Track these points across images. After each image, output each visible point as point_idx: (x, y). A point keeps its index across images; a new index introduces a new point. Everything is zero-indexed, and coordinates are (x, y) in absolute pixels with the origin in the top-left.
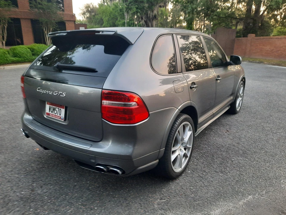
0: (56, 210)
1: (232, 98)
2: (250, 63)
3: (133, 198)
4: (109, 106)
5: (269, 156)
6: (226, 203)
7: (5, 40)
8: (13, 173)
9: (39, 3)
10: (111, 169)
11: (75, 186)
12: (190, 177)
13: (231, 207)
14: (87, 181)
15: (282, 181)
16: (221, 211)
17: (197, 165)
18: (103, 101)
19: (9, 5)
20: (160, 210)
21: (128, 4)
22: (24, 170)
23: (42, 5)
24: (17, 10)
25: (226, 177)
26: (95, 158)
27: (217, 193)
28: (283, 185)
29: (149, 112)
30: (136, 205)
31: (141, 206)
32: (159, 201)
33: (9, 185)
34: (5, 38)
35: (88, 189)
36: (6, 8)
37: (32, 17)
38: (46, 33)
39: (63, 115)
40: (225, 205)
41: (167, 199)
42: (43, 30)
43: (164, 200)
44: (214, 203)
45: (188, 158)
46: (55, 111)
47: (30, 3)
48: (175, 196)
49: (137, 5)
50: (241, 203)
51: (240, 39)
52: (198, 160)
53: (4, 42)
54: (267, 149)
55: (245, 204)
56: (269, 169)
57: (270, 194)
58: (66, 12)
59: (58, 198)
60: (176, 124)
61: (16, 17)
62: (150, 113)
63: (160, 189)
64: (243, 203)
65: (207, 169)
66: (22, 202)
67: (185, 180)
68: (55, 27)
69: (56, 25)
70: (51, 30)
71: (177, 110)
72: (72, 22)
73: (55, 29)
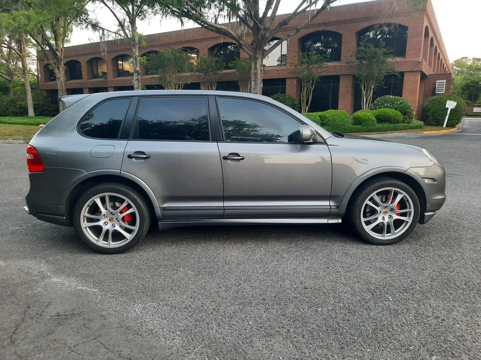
7: (309, 105)
19: (322, 60)
24: (338, 64)
34: (310, 103)
36: (318, 65)
37: (354, 72)
38: (364, 93)
42: (361, 89)
53: (307, 109)
58: (408, 59)
62: (45, 167)
68: (381, 83)
69: (382, 81)
70: (372, 88)
71: (85, 174)
72: (415, 73)
73: (379, 86)
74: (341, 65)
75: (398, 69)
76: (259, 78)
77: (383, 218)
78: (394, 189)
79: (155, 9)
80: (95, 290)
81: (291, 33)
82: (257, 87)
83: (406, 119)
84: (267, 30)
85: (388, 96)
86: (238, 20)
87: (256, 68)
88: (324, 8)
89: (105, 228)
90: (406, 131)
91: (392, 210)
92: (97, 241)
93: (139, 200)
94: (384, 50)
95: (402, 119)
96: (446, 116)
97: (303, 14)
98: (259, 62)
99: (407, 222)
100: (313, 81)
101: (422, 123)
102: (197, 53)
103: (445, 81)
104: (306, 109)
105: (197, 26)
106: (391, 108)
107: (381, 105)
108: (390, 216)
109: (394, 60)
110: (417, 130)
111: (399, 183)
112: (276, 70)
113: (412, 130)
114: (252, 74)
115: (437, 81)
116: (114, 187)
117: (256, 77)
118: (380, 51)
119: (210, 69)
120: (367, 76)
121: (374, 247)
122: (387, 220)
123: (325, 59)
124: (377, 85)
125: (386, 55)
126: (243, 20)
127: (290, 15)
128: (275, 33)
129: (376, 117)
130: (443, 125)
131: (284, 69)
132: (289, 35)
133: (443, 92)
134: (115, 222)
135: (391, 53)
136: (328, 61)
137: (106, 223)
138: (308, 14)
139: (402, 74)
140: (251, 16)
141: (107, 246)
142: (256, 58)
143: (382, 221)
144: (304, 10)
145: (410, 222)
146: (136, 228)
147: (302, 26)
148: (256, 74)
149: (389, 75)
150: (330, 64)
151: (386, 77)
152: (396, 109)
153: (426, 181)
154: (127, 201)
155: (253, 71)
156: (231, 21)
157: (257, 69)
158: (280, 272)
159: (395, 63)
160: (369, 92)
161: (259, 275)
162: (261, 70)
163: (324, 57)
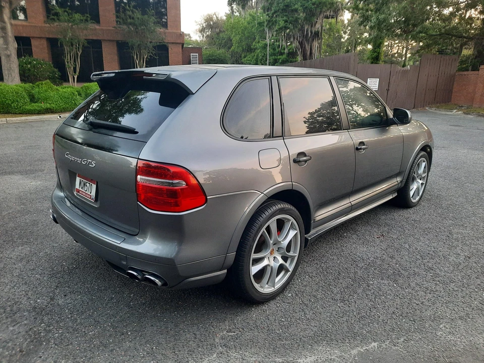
0: (75, 330)
1: (399, 179)
2: (479, 118)
3: (188, 324)
4: (145, 184)
5: (438, 282)
6: (329, 349)
7: (77, 73)
8: (34, 272)
9: (130, 17)
10: (147, 276)
11: (112, 298)
12: (288, 303)
13: (336, 355)
14: (130, 293)
15: (441, 326)
16: (315, 359)
17: (306, 286)
18: (139, 177)
19: (86, 20)
20: (221, 346)
21: (271, 15)
22: (50, 269)
23: (133, 18)
24: (97, 27)
25: (347, 309)
26: (126, 259)
27: (321, 332)
28: (441, 333)
29: (206, 196)
30: (188, 336)
31: (196, 338)
32: (224, 333)
33: (24, 288)
34: (78, 70)
35: (129, 306)
36: (82, 25)
37: (119, 38)
38: (138, 62)
39: (93, 194)
40: (326, 352)
41: (237, 332)
42: (133, 57)
43: (233, 334)
44: (310, 347)
45: (289, 274)
46: (86, 187)
47: (117, 17)
48: (251, 330)
49: (286, 16)
50: (354, 352)
51: (465, 75)
52: (311, 278)
53: (76, 77)
54: (441, 271)
55: (360, 354)
56: (427, 304)
57: (410, 344)
58: (170, 30)
59: (82, 313)
60: (261, 218)
61: (95, 38)
62: (208, 197)
63: (233, 317)
64: (357, 352)
65: (321, 294)
66: (34, 314)
67: (277, 307)
68: (152, 53)
69: (153, 50)
70: (145, 57)
71: (261, 195)
72: (178, 45)
73: (150, 56)
74: (102, 29)
76: (10, 34)
78: (423, 159)
98: (6, 12)
103: (197, 54)
104: (74, 78)
115: (191, 54)
117: (5, 33)
120: (139, 45)
124: (149, 54)
134: (276, 254)
142: (1, 7)
151: (154, 47)
157: (4, 22)
160: (142, 61)
162: (11, 24)
163: (87, 17)
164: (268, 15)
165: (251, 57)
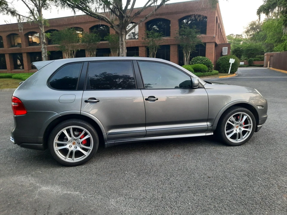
24: (168, 38)
36: (158, 38)
37: (178, 43)
42: (183, 53)
58: (208, 35)
62: (27, 111)
68: (194, 49)
69: (195, 48)
70: (190, 52)
71: (57, 114)
72: (212, 43)
73: (193, 51)
74: (171, 39)
75: (203, 41)
76: (124, 46)
77: (236, 130)
78: (242, 113)
79: (57, 3)
80: (77, 193)
81: (143, 19)
82: (124, 52)
83: (209, 70)
84: (128, 17)
85: (199, 57)
86: (110, 11)
87: (122, 41)
88: (161, 4)
89: (70, 149)
90: (209, 76)
91: (241, 125)
92: (65, 158)
93: (93, 130)
94: (195, 30)
95: (207, 70)
96: (229, 67)
97: (149, 8)
98: (124, 36)
99: (249, 132)
100: (156, 48)
101: (217, 72)
102: (82, 30)
103: (227, 48)
105: (84, 14)
106: (201, 63)
107: (196, 62)
108: (240, 129)
109: (201, 36)
110: (215, 76)
111: (245, 109)
112: (132, 42)
113: (213, 76)
114: (120, 44)
115: (223, 48)
116: (76, 122)
117: (123, 46)
118: (193, 31)
119: (92, 41)
120: (187, 45)
121: (232, 147)
122: (238, 131)
123: (162, 35)
124: (192, 50)
125: (196, 33)
126: (113, 11)
127: (142, 9)
128: (133, 19)
129: (193, 69)
130: (228, 73)
131: (137, 41)
132: (141, 21)
133: (227, 54)
134: (77, 145)
135: (199, 32)
136: (164, 36)
137: (70, 146)
138: (153, 8)
139: (205, 43)
140: (118, 8)
141: (72, 161)
142: (122, 35)
143: (236, 132)
144: (150, 6)
145: (251, 131)
146: (91, 148)
147: (149, 16)
148: (122, 44)
149: (198, 45)
150: (165, 38)
151: (196, 46)
152: (204, 64)
153: (259, 107)
154: (85, 131)
155: (120, 43)
156: (105, 11)
158: (189, 169)
159: (201, 38)
160: (188, 55)
161: (177, 172)
162: (125, 42)
163: (161, 34)
164: (285, 16)
165: (280, 46)
